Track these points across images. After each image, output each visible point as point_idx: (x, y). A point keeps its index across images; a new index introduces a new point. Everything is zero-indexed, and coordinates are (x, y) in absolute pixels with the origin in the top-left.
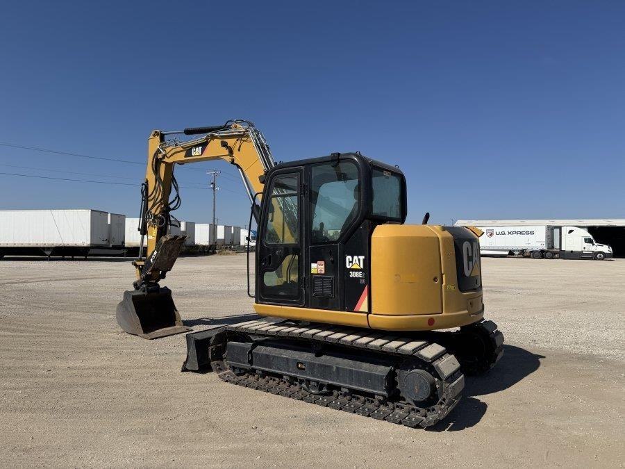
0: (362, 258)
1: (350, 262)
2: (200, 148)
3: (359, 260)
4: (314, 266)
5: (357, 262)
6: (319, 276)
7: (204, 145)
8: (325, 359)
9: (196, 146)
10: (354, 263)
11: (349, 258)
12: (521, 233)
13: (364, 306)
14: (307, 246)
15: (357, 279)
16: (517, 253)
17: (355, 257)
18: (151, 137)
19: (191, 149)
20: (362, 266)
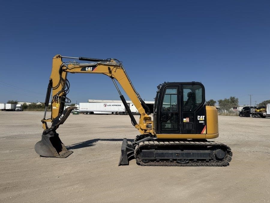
0: (204, 116)
1: (199, 118)
2: (91, 68)
3: (203, 117)
4: (184, 119)
5: (202, 118)
6: (187, 123)
7: (94, 67)
8: (185, 151)
9: (88, 66)
10: (201, 118)
11: (199, 117)
12: (117, 105)
13: (204, 132)
14: (181, 113)
15: (202, 123)
16: (114, 113)
17: (201, 116)
18: (55, 57)
19: (86, 67)
20: (204, 119)
